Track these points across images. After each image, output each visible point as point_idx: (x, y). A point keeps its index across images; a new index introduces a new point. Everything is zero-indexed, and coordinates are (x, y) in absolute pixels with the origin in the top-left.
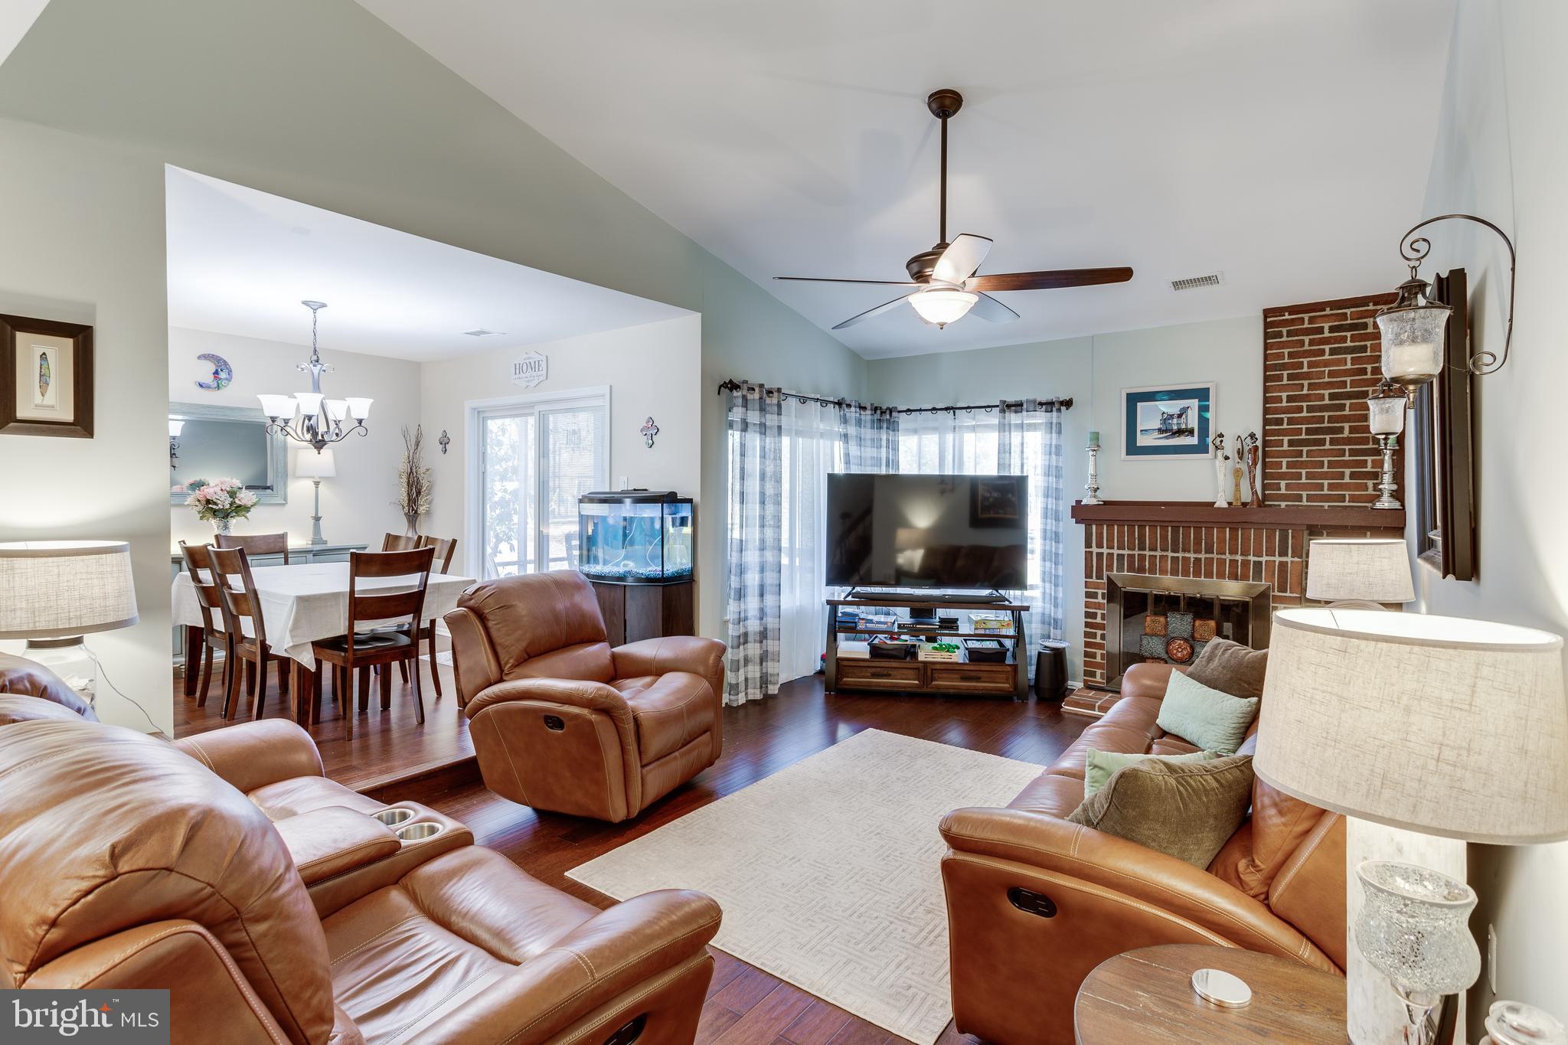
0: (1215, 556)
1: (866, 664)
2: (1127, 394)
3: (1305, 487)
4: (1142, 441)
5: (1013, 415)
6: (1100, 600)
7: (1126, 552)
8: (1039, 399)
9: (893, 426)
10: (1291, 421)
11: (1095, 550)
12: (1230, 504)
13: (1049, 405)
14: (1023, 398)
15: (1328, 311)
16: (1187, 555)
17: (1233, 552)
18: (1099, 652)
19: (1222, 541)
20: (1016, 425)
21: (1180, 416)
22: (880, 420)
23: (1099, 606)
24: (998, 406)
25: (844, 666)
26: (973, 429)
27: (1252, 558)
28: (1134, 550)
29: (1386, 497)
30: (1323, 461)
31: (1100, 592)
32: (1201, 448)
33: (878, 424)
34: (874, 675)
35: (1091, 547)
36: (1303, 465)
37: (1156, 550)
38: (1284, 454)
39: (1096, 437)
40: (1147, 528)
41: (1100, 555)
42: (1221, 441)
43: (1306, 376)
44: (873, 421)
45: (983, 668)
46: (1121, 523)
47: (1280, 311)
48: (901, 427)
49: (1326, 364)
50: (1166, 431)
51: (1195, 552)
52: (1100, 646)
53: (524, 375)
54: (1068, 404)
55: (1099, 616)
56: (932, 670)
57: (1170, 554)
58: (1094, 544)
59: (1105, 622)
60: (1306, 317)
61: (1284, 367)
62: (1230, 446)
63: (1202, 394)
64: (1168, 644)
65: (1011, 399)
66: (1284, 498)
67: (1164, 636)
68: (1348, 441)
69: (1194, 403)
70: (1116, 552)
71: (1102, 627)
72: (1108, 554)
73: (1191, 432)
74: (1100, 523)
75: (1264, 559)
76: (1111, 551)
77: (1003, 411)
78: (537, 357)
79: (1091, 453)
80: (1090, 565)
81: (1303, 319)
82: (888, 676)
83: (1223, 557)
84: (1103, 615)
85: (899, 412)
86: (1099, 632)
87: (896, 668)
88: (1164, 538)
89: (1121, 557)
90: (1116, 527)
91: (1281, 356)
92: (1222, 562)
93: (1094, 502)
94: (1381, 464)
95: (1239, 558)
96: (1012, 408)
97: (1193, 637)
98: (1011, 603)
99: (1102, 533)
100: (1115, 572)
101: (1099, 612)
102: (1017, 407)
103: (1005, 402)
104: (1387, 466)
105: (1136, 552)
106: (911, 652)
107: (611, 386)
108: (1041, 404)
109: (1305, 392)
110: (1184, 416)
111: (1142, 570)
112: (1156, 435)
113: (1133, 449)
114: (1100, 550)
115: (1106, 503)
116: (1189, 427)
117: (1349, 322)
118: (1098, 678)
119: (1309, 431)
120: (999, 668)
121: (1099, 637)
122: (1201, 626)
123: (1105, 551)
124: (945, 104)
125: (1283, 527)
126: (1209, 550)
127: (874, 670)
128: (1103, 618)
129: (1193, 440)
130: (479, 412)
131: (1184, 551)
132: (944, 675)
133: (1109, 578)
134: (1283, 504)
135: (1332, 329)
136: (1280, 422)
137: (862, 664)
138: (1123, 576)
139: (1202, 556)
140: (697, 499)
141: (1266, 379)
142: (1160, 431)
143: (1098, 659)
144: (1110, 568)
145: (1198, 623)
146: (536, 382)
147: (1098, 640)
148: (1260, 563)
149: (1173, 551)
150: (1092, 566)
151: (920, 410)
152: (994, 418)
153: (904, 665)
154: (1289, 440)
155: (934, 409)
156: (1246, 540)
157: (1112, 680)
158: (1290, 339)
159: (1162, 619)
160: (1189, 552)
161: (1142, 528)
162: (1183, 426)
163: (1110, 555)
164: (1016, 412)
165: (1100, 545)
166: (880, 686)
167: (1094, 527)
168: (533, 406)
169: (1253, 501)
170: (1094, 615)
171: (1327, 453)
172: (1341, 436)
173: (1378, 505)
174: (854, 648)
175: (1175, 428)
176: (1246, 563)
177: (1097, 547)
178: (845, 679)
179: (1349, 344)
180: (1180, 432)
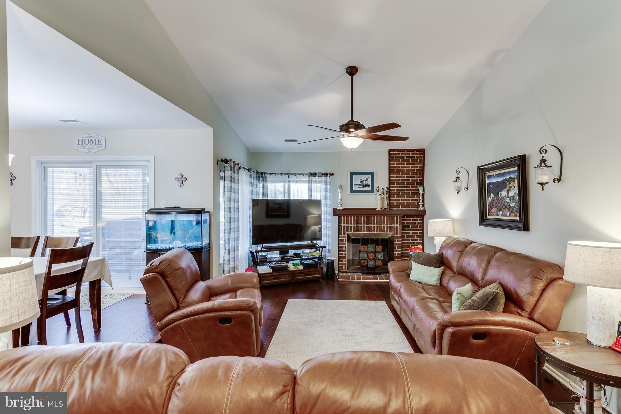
0: (379, 225)
1: (271, 275)
2: (350, 172)
3: (400, 203)
4: (355, 188)
5: (312, 177)
6: (344, 242)
7: (352, 225)
8: (322, 173)
9: (264, 180)
10: (397, 184)
11: (342, 225)
12: (381, 208)
13: (325, 175)
14: (317, 172)
15: (405, 152)
16: (371, 225)
17: (384, 224)
18: (344, 260)
19: (381, 220)
20: (313, 181)
21: (366, 180)
22: (259, 177)
23: (344, 244)
24: (308, 174)
25: (261, 277)
26: (296, 182)
27: (389, 225)
28: (355, 224)
29: (421, 206)
30: (405, 196)
31: (344, 239)
32: (372, 191)
33: (258, 178)
34: (274, 279)
35: (341, 224)
36: (400, 197)
37: (362, 224)
38: (395, 194)
39: (341, 186)
40: (359, 217)
41: (344, 227)
42: (378, 189)
43: (400, 170)
44: (256, 177)
45: (312, 270)
46: (351, 215)
47: (393, 150)
48: (268, 180)
49: (405, 167)
50: (362, 185)
51: (373, 224)
52: (345, 257)
53: (86, 146)
54: (332, 174)
55: (344, 247)
56: (295, 273)
57: (366, 225)
58: (342, 223)
59: (346, 249)
60: (400, 153)
61: (395, 167)
62: (381, 190)
63: (372, 174)
64: (368, 255)
65: (312, 172)
66: (395, 207)
67: (367, 252)
68: (411, 190)
69: (370, 177)
70: (349, 225)
71: (345, 251)
72: (347, 226)
73: (369, 186)
74: (344, 216)
75: (392, 225)
76: (348, 225)
77: (309, 176)
78: (97, 137)
79: (340, 192)
80: (341, 230)
81: (399, 153)
82: (279, 278)
83: (381, 225)
84: (345, 247)
85: (268, 174)
86: (344, 253)
87: (282, 275)
88: (364, 220)
89: (351, 227)
90: (349, 217)
91: (394, 164)
92: (381, 227)
93: (341, 208)
94: (419, 197)
95: (385, 225)
96: (312, 175)
97: (375, 251)
98: (319, 245)
99: (345, 219)
100: (349, 232)
101: (344, 246)
102: (314, 175)
103: (310, 172)
104: (421, 198)
105: (356, 225)
106: (286, 268)
107: (154, 156)
108: (323, 174)
109: (400, 175)
110: (367, 181)
111: (357, 231)
112: (359, 186)
113: (352, 191)
114: (344, 225)
115: (345, 209)
116: (369, 184)
117: (410, 156)
118: (344, 268)
119: (402, 187)
120: (317, 269)
121: (344, 254)
122: (377, 248)
123: (346, 225)
124: (352, 71)
125: (397, 216)
126: (377, 224)
127: (274, 277)
128: (345, 248)
129: (370, 189)
130: (41, 163)
131: (370, 224)
132: (299, 275)
133: (347, 234)
134: (395, 209)
135: (407, 157)
136: (394, 184)
137: (270, 275)
138: (351, 233)
139: (375, 225)
140: (211, 211)
141: (390, 171)
142: (360, 185)
143: (344, 262)
144: (347, 231)
145: (377, 246)
146: (96, 150)
147: (344, 255)
148: (391, 226)
149: (367, 224)
150: (342, 231)
151: (276, 174)
152: (306, 178)
153: (284, 273)
154: (396, 189)
155: (281, 174)
156: (387, 220)
157: (349, 268)
158: (396, 159)
159: (366, 246)
160: (371, 224)
161: (357, 217)
162: (367, 184)
163: (348, 226)
164: (313, 176)
165: (344, 223)
166: (277, 283)
167: (342, 217)
168: (92, 162)
169: (388, 208)
170: (342, 247)
171: (406, 193)
172: (409, 188)
173: (419, 209)
174: (264, 269)
175: (364, 184)
176: (387, 227)
177: (343, 224)
178: (263, 282)
179: (410, 162)
180: (366, 186)
